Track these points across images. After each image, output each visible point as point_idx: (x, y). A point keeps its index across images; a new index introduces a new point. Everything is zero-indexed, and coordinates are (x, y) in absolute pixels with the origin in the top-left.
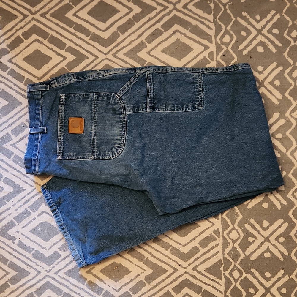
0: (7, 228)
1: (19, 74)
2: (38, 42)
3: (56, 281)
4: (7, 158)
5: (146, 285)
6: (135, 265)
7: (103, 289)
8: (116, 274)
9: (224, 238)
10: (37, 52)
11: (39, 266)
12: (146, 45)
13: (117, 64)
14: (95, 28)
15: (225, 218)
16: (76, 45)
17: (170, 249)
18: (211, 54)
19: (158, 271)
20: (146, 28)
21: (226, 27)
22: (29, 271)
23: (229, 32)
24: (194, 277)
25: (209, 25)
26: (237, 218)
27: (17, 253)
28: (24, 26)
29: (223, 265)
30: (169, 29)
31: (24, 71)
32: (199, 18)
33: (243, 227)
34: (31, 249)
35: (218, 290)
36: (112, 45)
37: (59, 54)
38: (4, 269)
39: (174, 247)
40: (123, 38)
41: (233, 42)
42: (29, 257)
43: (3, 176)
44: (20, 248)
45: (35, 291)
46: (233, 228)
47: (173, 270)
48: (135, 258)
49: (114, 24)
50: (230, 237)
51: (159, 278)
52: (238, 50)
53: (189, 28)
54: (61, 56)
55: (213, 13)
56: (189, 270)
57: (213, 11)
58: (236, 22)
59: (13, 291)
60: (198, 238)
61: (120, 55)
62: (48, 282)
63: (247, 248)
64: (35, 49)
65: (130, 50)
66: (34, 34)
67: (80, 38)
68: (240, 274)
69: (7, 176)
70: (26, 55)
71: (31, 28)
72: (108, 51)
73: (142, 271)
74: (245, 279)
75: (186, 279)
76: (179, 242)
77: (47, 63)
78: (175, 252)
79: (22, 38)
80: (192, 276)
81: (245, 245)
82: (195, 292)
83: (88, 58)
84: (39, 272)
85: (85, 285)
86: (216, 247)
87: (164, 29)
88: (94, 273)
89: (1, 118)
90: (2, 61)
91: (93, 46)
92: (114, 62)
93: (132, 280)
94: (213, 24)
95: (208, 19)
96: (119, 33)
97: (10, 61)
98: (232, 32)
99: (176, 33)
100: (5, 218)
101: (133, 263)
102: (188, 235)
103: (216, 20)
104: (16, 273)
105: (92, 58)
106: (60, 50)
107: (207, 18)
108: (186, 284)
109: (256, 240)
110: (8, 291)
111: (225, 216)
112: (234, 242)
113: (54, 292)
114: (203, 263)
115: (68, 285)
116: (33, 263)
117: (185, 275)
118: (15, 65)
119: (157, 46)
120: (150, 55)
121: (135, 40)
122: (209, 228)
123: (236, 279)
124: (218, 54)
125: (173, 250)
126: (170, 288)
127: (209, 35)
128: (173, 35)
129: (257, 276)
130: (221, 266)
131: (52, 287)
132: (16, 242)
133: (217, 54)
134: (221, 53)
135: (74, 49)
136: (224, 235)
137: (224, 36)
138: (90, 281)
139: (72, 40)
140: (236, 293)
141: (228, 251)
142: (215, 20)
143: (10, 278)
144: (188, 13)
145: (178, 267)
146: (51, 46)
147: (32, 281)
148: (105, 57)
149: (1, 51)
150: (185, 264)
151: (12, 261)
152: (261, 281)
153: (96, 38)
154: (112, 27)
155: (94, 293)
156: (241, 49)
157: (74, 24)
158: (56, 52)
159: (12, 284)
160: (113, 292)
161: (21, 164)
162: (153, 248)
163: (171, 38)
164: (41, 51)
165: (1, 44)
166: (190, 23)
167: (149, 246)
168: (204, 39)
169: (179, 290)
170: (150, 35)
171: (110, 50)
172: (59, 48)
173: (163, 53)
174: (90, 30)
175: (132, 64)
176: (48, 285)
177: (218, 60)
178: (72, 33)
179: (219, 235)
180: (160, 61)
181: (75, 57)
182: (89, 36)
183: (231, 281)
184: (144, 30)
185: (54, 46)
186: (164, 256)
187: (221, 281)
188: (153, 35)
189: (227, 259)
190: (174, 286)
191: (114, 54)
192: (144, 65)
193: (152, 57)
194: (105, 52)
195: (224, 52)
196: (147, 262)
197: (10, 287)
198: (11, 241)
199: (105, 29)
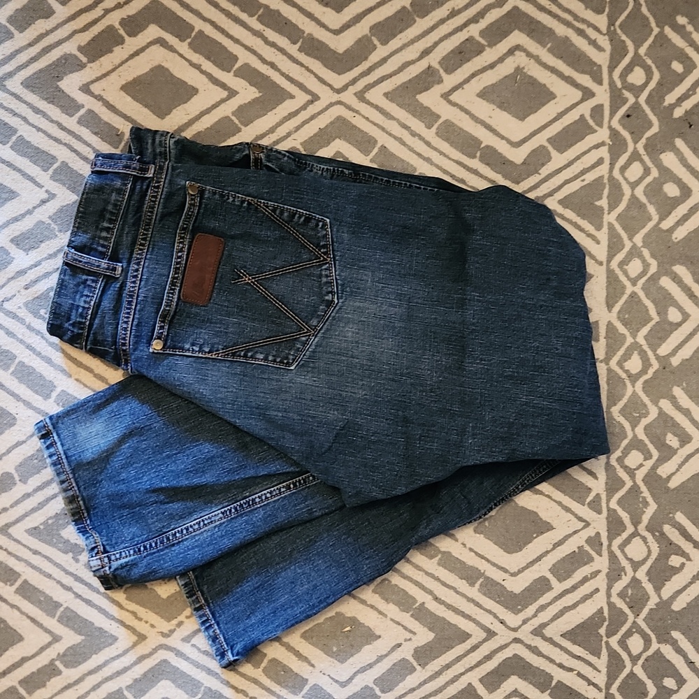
0: (61, 522)
1: (110, 124)
2: (163, 47)
3: (187, 659)
5: (415, 670)
6: (392, 620)
7: (307, 680)
8: (341, 643)
9: (612, 556)
10: (159, 70)
11: (143, 622)
12: (441, 77)
13: (367, 119)
14: (313, 23)
15: (615, 511)
16: (264, 61)
17: (479, 582)
18: (597, 111)
19: (447, 637)
20: (443, 35)
21: (637, 47)
22: (114, 634)
23: (644, 60)
24: (535, 650)
25: (597, 41)
26: (645, 510)
27: (84, 586)
28: (127, 3)
29: (606, 623)
30: (500, 41)
31: (123, 118)
32: (574, 20)
33: (658, 531)
35: (590, 683)
36: (355, 69)
37: (216, 82)
38: (49, 628)
39: (489, 578)
40: (385, 54)
41: (652, 85)
42: (115, 598)
43: (55, 386)
45: (128, 684)
46: (635, 534)
47: (484, 635)
48: (391, 604)
49: (364, 16)
50: (628, 554)
51: (450, 652)
52: (662, 108)
53: (547, 44)
54: (223, 86)
55: (607, 10)
56: (525, 633)
57: (608, 5)
58: (661, 37)
59: (69, 684)
60: (549, 556)
61: (376, 95)
62: (165, 661)
63: (666, 581)
64: (156, 63)
65: (401, 86)
66: (153, 23)
67: (273, 45)
68: (645, 644)
69: (68, 388)
70: (130, 79)
71: (146, 8)
72: (344, 84)
73: (408, 635)
74: (657, 655)
75: (515, 655)
76: (503, 566)
77: (186, 102)
78: (493, 589)
79: (122, 32)
80: (529, 647)
81: (661, 574)
82: (535, 686)
83: (292, 97)
84: (142, 638)
85: (260, 670)
86: (591, 578)
87: (487, 41)
88: (285, 640)
89: (56, 236)
90: (63, 89)
91: (307, 69)
92: (360, 114)
93: (380, 658)
94: (607, 37)
95: (595, 26)
96: (376, 42)
97: (86, 89)
98: (649, 62)
99: (515, 53)
100: (54, 497)
101: (385, 616)
102: (524, 550)
103: (615, 30)
104: (78, 639)
105: (302, 98)
106: (220, 71)
107: (592, 21)
108: (515, 666)
109: (688, 562)
110: (55, 684)
111: (616, 505)
112: (636, 565)
113: (179, 686)
114: (558, 618)
115: (215, 670)
116: (127, 613)
117: (513, 645)
118: (99, 100)
119: (467, 81)
120: (450, 102)
121: (413, 62)
122: (575, 532)
123: (634, 655)
124: (615, 113)
125: (487, 585)
126: (473, 678)
127: (595, 64)
128: (508, 56)
129: (684, 649)
130: (603, 624)
131: (174, 675)
132: (84, 558)
133: (612, 114)
134: (622, 111)
135: (257, 71)
136: (613, 548)
137: (632, 70)
138: (274, 659)
139: (255, 48)
140: (633, 688)
141: (621, 589)
142: (612, 28)
143: (61, 652)
144: (548, 7)
145: (497, 627)
146: (196, 58)
147: (122, 659)
148: (336, 97)
149: (63, 61)
150: (513, 620)
151: (70, 606)
152: (693, 661)
153: (314, 48)
154: (357, 25)
155: (282, 689)
156: (670, 105)
157: (260, 8)
158: (209, 76)
159: (67, 668)
160: (331, 688)
162: (438, 579)
163: (503, 64)
164: (171, 70)
165: (61, 43)
166: (551, 31)
167: (427, 574)
168: (583, 72)
169: (496, 682)
170: (452, 51)
171: (350, 82)
172: (217, 66)
173: (481, 100)
174: (300, 27)
175: (403, 121)
176: (163, 668)
177: (613, 127)
178: (253, 29)
179: (601, 550)
180: (472, 119)
181: (259, 92)
182: (298, 42)
183: (622, 659)
184: (437, 39)
185: (206, 61)
186: (465, 600)
187: (600, 661)
188: (460, 53)
189: (618, 606)
190: (484, 673)
191: (360, 92)
192: (433, 126)
193: (454, 106)
194: (337, 86)
195: (629, 108)
196: (421, 614)
197: (63, 674)
198: (71, 555)
199: (340, 28)
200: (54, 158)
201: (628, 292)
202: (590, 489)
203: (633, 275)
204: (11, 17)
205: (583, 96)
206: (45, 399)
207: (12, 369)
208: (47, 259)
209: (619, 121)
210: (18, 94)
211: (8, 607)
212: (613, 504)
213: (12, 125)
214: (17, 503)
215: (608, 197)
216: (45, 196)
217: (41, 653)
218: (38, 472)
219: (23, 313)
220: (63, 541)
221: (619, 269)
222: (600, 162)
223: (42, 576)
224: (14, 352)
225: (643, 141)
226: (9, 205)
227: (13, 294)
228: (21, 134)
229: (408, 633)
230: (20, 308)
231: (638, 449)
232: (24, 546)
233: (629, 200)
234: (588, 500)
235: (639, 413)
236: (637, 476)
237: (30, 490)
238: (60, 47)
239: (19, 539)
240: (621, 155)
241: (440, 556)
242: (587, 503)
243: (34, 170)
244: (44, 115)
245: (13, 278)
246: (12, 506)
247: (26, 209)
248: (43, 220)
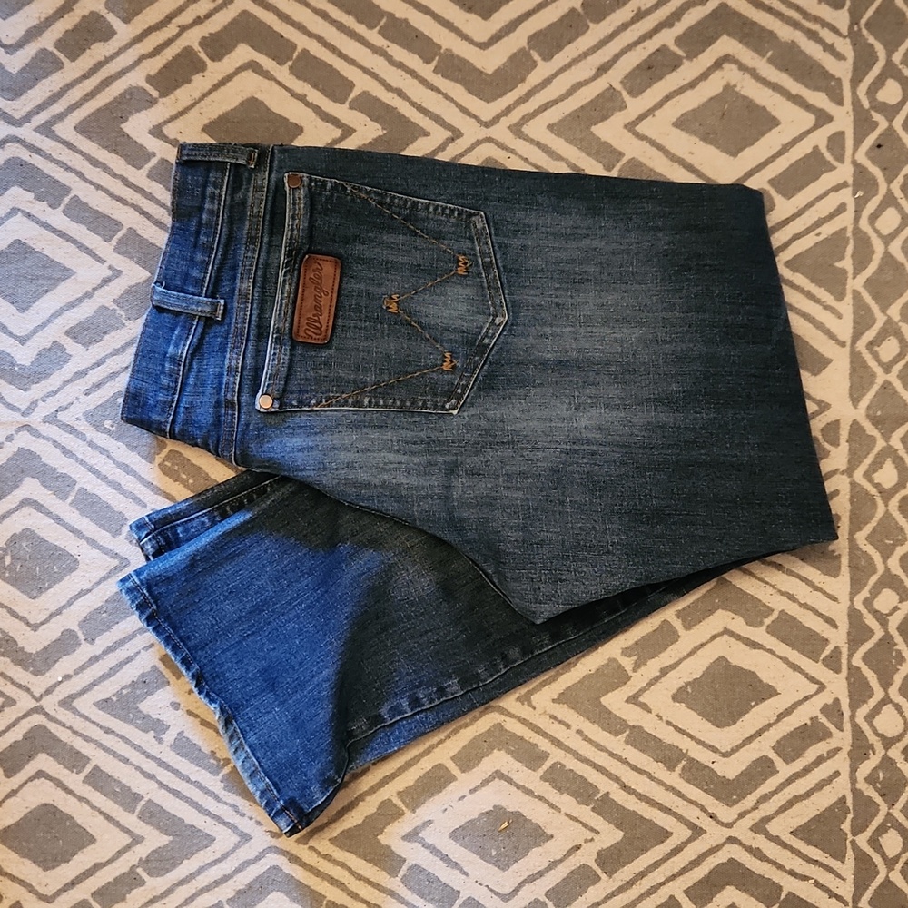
0: (138, 692)
2: (256, 73)
3: (304, 865)
4: (144, 461)
5: (599, 879)
6: (567, 815)
7: (458, 892)
8: (502, 846)
9: (857, 732)
10: (252, 104)
11: (246, 818)
12: (623, 101)
13: (526, 160)
14: (453, 34)
15: (858, 669)
16: (388, 87)
17: (680, 766)
18: (836, 141)
19: (639, 835)
20: (626, 45)
21: (890, 53)
22: (209, 833)
23: (899, 70)
24: (757, 853)
25: (835, 45)
26: (899, 667)
27: (169, 773)
28: (208, 16)
29: (850, 816)
30: (703, 52)
32: (804, 18)
34: (219, 760)
35: (832, 894)
36: (509, 94)
37: (326, 117)
38: (126, 826)
39: (693, 759)
40: (548, 74)
42: (210, 788)
43: (126, 519)
44: (180, 758)
45: (230, 897)
46: (886, 700)
47: (689, 833)
48: (565, 794)
49: (520, 24)
50: (878, 728)
51: (645, 855)
53: (767, 52)
54: (335, 122)
55: (848, 3)
56: (742, 830)
59: (154, 897)
60: (772, 730)
61: (537, 129)
62: (275, 868)
64: (246, 96)
65: (570, 115)
66: (243, 42)
67: (400, 66)
68: (904, 843)
70: (214, 116)
71: (234, 22)
72: (494, 114)
73: (590, 835)
75: (731, 861)
76: (712, 744)
78: (698, 774)
79: (202, 55)
80: (749, 849)
82: (757, 899)
83: (427, 134)
84: (245, 838)
85: (398, 879)
86: (829, 758)
87: (685, 52)
88: (429, 841)
89: (124, 325)
90: (128, 133)
91: (447, 97)
92: (516, 154)
93: (553, 865)
94: (848, 40)
95: (832, 25)
96: (536, 57)
97: (157, 132)
99: (724, 66)
100: (129, 660)
101: (559, 810)
102: (739, 723)
103: (860, 30)
104: (165, 840)
105: (440, 135)
106: (332, 102)
107: (828, 19)
108: (732, 874)
110: (138, 896)
111: (861, 661)
112: (888, 742)
113: (294, 900)
114: (786, 810)
115: (340, 879)
116: (226, 807)
117: (728, 847)
118: (174, 146)
119: (660, 105)
120: (637, 135)
121: (586, 83)
122: (807, 698)
123: (890, 857)
124: (861, 142)
125: (691, 768)
126: (677, 889)
127: (832, 77)
128: (714, 71)
130: (846, 818)
131: (288, 885)
132: (169, 737)
133: (858, 142)
134: (871, 140)
135: (380, 101)
136: (857, 720)
137: (883, 84)
138: (416, 865)
139: (376, 70)
140: (889, 900)
141: (868, 771)
142: (856, 28)
143: (144, 857)
145: (704, 822)
146: (300, 87)
147: (222, 865)
148: (483, 133)
149: (128, 97)
150: (726, 813)
151: (153, 799)
153: (454, 68)
154: (511, 35)
155: (426, 904)
157: (382, 17)
158: (318, 110)
159: (151, 876)
160: (490, 902)
161: (191, 481)
162: (626, 762)
163: (708, 81)
164: (267, 103)
165: (125, 73)
166: (772, 35)
167: (612, 755)
168: (817, 89)
169: (707, 895)
170: (637, 66)
171: (503, 111)
172: (326, 96)
173: (679, 131)
174: (435, 40)
175: (574, 162)
176: (273, 877)
177: (859, 162)
178: (373, 45)
179: (842, 723)
180: (667, 156)
181: (383, 129)
182: (433, 59)
183: (874, 863)
184: (617, 50)
185: (312, 89)
186: (662, 788)
187: (845, 867)
188: (649, 68)
189: (866, 793)
190: (690, 884)
191: (516, 125)
192: (613, 167)
193: (642, 140)
194: (486, 117)
195: (880, 135)
196: (605, 807)
197: (147, 884)
198: (152, 733)
199: (489, 40)
200: (118, 224)
201: (879, 381)
202: (827, 640)
203: (886, 357)
204: (59, 40)
205: (817, 120)
206: (114, 536)
207: (71, 498)
208: (112, 355)
209: (867, 154)
210: (71, 141)
211: (76, 800)
212: (857, 661)
213: (64, 182)
214: (82, 668)
215: (852, 256)
216: (109, 273)
217: (118, 857)
218: (109, 628)
219: (82, 426)
220: (142, 716)
221: (866, 351)
222: (841, 209)
223: (116, 761)
224: (73, 476)
225: (900, 179)
226: (62, 287)
227: (70, 401)
228: (76, 193)
229: (588, 831)
230: (78, 419)
231: (890, 588)
232: (94, 722)
233: (882, 259)
234: (823, 656)
235: (893, 540)
236: (890, 624)
237: (98, 652)
238: (123, 78)
239: (86, 714)
240: (869, 200)
241: (628, 732)
242: (821, 658)
243: (93, 240)
244: (106, 168)
245: (70, 381)
246: (77, 672)
247: (84, 291)
248: (107, 305)
